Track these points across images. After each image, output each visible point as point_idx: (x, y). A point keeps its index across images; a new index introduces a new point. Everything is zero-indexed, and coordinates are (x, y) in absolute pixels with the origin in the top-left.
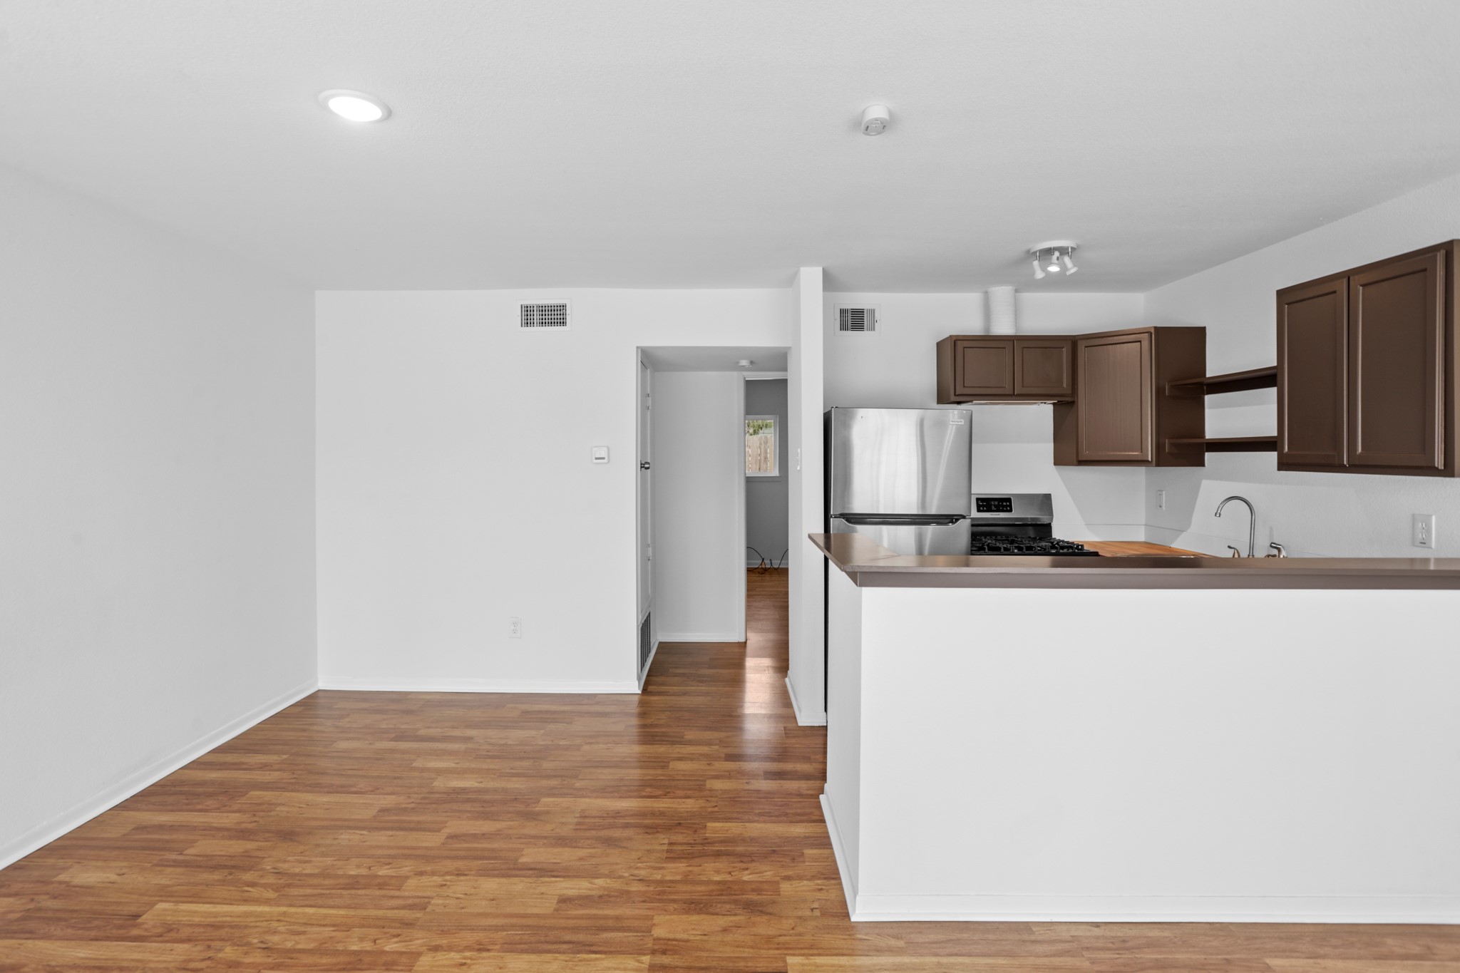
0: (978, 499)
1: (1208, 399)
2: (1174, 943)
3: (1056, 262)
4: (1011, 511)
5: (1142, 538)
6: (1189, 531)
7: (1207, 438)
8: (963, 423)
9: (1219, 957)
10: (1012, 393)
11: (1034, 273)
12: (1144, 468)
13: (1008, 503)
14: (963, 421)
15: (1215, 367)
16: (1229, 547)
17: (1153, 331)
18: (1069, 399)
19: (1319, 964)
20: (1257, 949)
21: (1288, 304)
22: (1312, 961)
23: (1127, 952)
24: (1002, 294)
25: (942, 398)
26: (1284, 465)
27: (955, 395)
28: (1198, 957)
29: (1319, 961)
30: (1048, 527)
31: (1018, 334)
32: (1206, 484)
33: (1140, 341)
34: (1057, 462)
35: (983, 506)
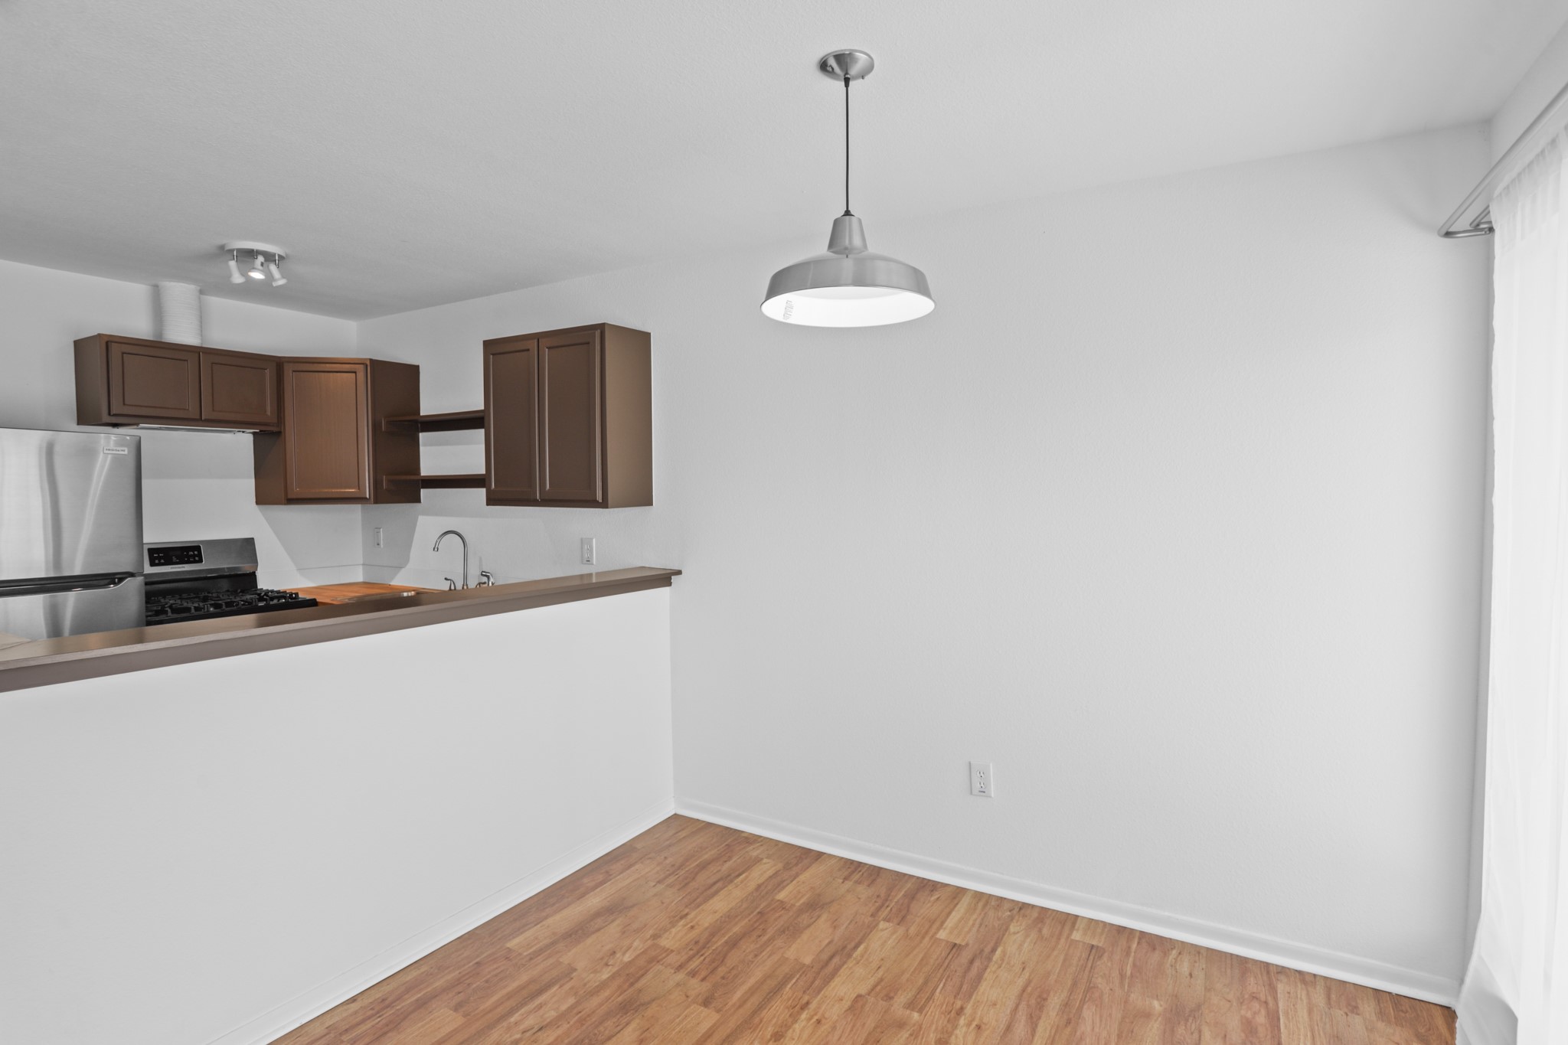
0: (150, 550)
1: (423, 437)
2: (431, 974)
3: (261, 268)
4: (201, 561)
5: (360, 579)
6: (408, 567)
7: (422, 475)
8: (126, 452)
9: (471, 964)
10: (198, 417)
11: (230, 276)
12: (360, 505)
13: (196, 553)
14: (126, 449)
15: (430, 405)
16: (446, 579)
17: (368, 363)
18: (275, 429)
19: (543, 926)
20: (499, 939)
21: (493, 355)
22: (539, 926)
23: (389, 1009)
24: (179, 293)
25: (86, 415)
26: (492, 501)
27: (109, 414)
28: (453, 975)
29: (544, 923)
30: (252, 576)
31: (204, 346)
32: (422, 520)
33: (355, 372)
34: (260, 501)
35: (159, 558)
